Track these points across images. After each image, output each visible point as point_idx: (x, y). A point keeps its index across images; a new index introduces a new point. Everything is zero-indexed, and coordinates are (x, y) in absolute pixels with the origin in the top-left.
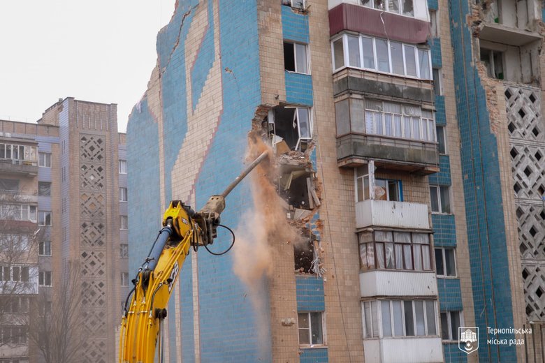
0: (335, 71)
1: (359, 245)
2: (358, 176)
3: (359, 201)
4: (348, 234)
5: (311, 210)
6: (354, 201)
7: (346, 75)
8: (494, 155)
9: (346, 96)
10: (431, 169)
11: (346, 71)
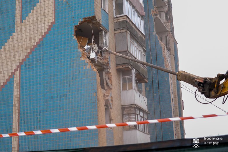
0: (115, 16)
1: (123, 115)
2: (122, 76)
3: (123, 90)
4: (119, 108)
5: (106, 90)
6: (120, 90)
7: (125, 19)
8: (166, 79)
9: (124, 31)
10: (146, 80)
11: (125, 17)
